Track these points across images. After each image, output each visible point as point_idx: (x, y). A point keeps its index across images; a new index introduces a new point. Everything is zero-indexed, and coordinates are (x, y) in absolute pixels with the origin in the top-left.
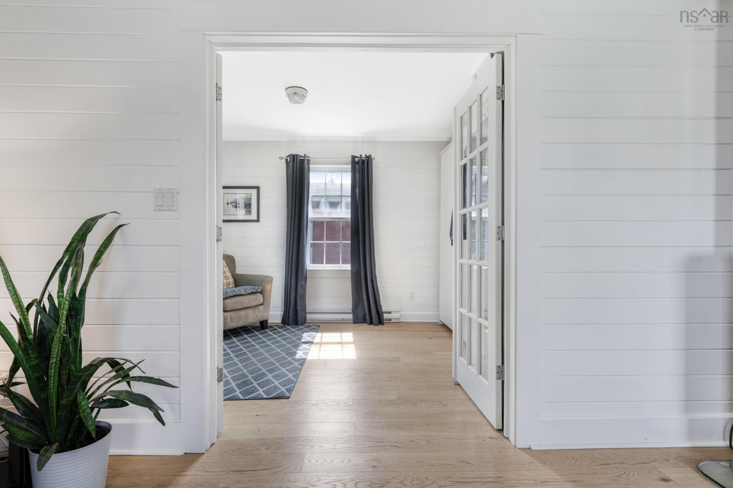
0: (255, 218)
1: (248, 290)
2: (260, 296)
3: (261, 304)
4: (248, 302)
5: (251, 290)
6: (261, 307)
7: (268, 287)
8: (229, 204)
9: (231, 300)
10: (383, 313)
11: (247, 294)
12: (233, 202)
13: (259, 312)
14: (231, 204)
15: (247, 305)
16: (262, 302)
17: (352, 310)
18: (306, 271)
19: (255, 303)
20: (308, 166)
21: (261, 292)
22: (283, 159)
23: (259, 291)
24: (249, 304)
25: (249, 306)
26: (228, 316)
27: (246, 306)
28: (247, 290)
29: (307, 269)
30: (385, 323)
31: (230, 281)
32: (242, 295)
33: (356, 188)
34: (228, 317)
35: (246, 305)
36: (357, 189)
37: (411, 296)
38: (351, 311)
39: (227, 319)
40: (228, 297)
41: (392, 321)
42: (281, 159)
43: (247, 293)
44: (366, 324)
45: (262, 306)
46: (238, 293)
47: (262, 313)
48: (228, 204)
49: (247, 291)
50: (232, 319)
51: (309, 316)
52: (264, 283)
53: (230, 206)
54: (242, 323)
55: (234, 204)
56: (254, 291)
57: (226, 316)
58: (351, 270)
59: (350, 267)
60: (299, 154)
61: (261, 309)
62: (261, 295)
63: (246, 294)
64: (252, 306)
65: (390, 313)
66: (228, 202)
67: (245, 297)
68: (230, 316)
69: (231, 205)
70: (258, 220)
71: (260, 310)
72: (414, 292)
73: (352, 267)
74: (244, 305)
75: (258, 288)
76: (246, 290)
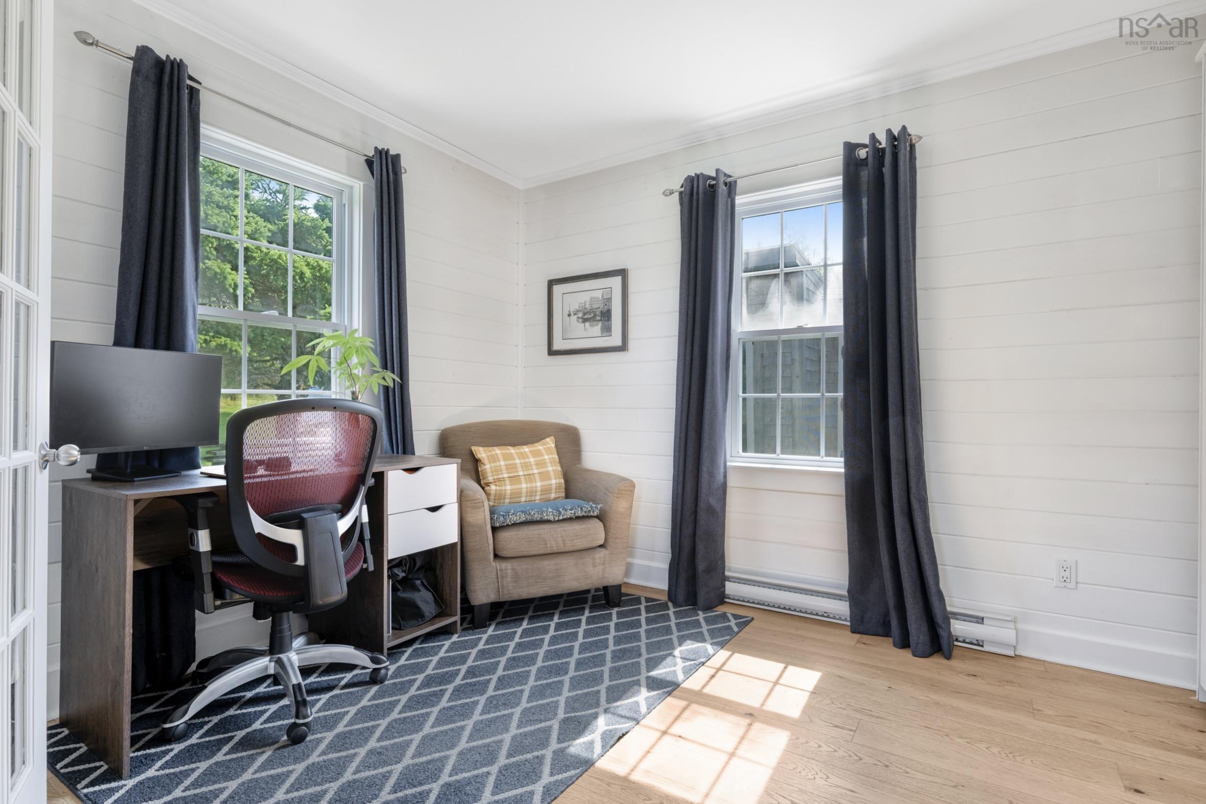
0: (618, 343)
1: (566, 510)
2: (598, 525)
3: (601, 546)
4: (560, 540)
5: (573, 512)
6: (601, 554)
7: (620, 506)
8: (572, 314)
9: (514, 533)
10: (948, 617)
11: (559, 521)
12: (578, 311)
13: (594, 566)
14: (575, 314)
15: (557, 547)
16: (602, 542)
17: (848, 591)
18: (722, 470)
19: (580, 544)
20: (729, 199)
21: (600, 517)
22: (671, 194)
23: (592, 514)
24: (564, 544)
25: (562, 549)
26: (506, 569)
27: (555, 548)
28: (563, 512)
29: (728, 464)
30: (955, 652)
31: (551, 485)
32: (548, 522)
33: (862, 236)
34: (506, 573)
35: (554, 546)
36: (865, 240)
37: (1067, 574)
38: (845, 593)
39: (503, 577)
40: (507, 525)
41: (987, 648)
42: (667, 195)
43: (561, 518)
44: (891, 640)
45: (605, 550)
46: (537, 517)
47: (602, 567)
48: (569, 315)
49: (560, 513)
50: (516, 578)
51: (731, 588)
52: (610, 495)
53: (574, 318)
54: (546, 589)
55: (580, 315)
56: (579, 514)
57: (501, 570)
58: (846, 474)
59: (843, 465)
60: (705, 173)
61: (600, 558)
62: (601, 523)
63: (556, 519)
64: (572, 549)
65: (980, 620)
66: (570, 311)
67: (556, 526)
68: (513, 569)
69: (576, 316)
70: (623, 348)
71: (598, 561)
72: (1076, 561)
73: (847, 464)
74: (549, 545)
75: (591, 507)
76: (561, 510)
